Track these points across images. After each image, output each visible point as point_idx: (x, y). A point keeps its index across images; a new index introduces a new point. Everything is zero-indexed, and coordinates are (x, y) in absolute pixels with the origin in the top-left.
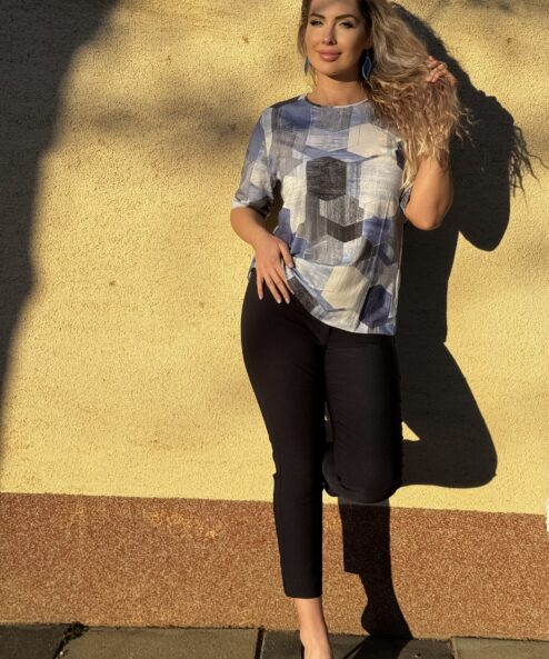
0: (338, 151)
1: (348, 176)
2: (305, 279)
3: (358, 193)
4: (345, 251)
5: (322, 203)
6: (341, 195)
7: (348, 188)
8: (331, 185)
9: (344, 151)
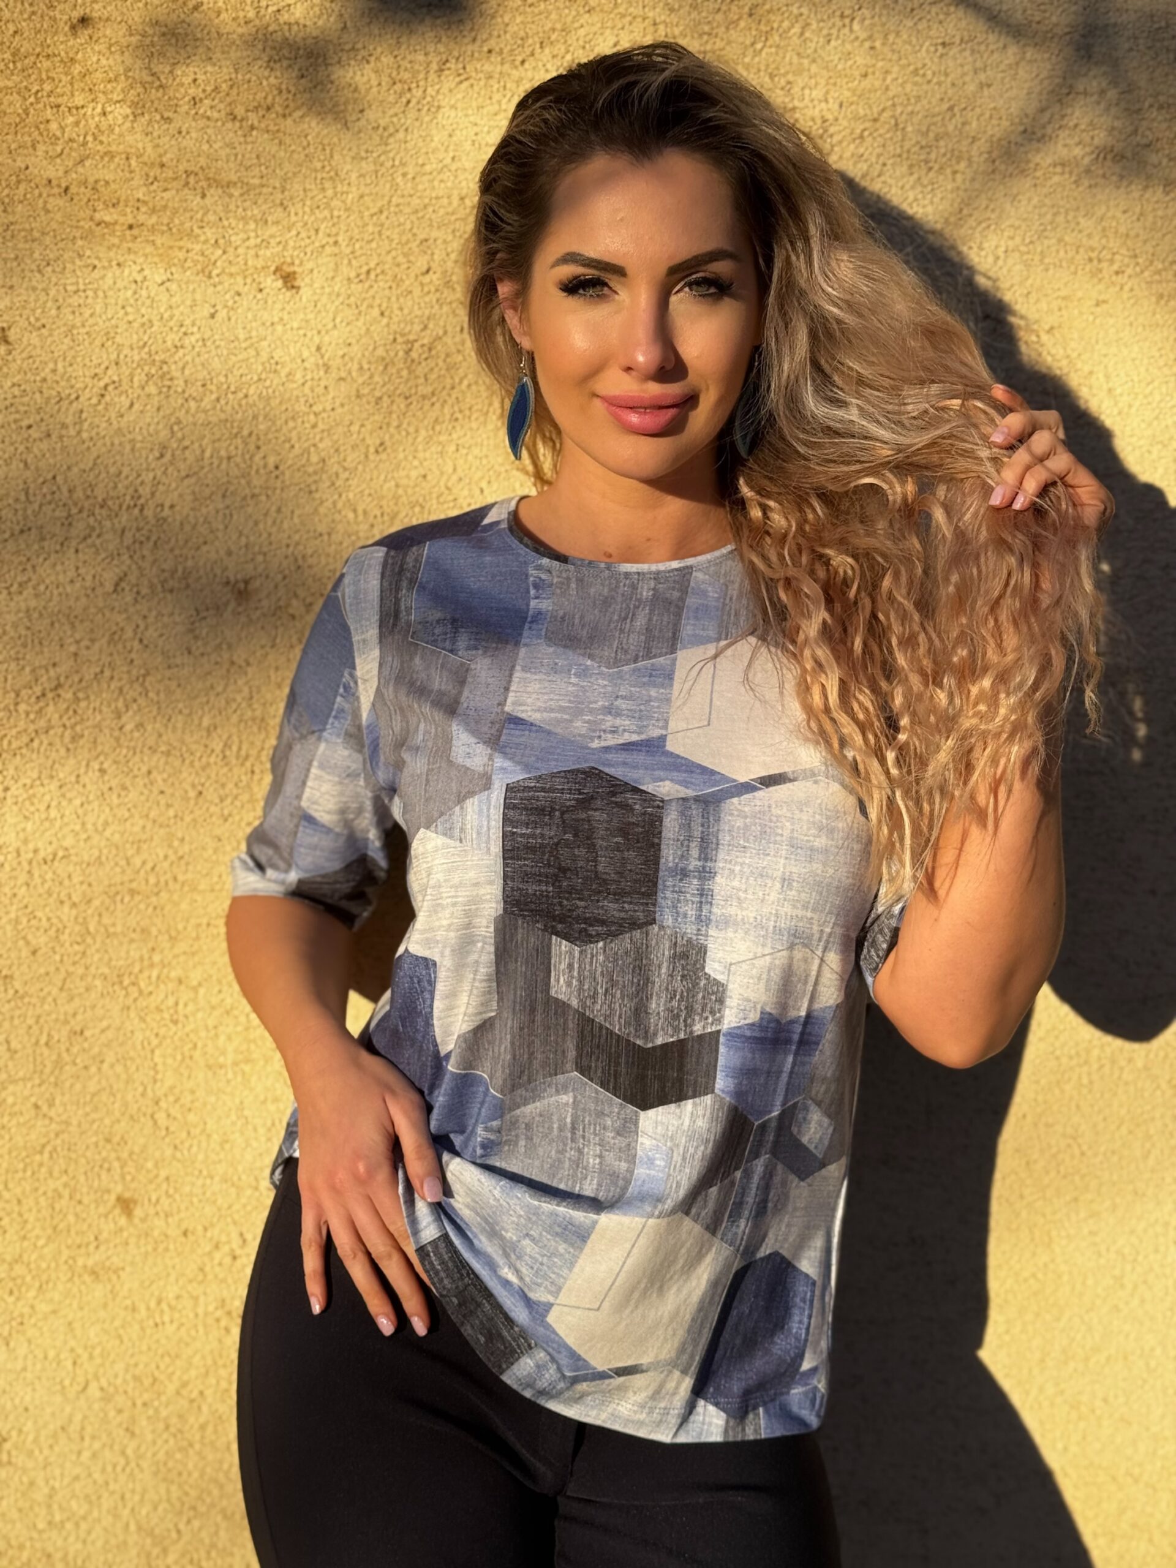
0: (627, 747)
1: (669, 855)
2: (483, 1242)
3: (703, 921)
4: (645, 1143)
5: (561, 949)
6: (634, 925)
7: (666, 897)
8: (600, 886)
9: (654, 746)
